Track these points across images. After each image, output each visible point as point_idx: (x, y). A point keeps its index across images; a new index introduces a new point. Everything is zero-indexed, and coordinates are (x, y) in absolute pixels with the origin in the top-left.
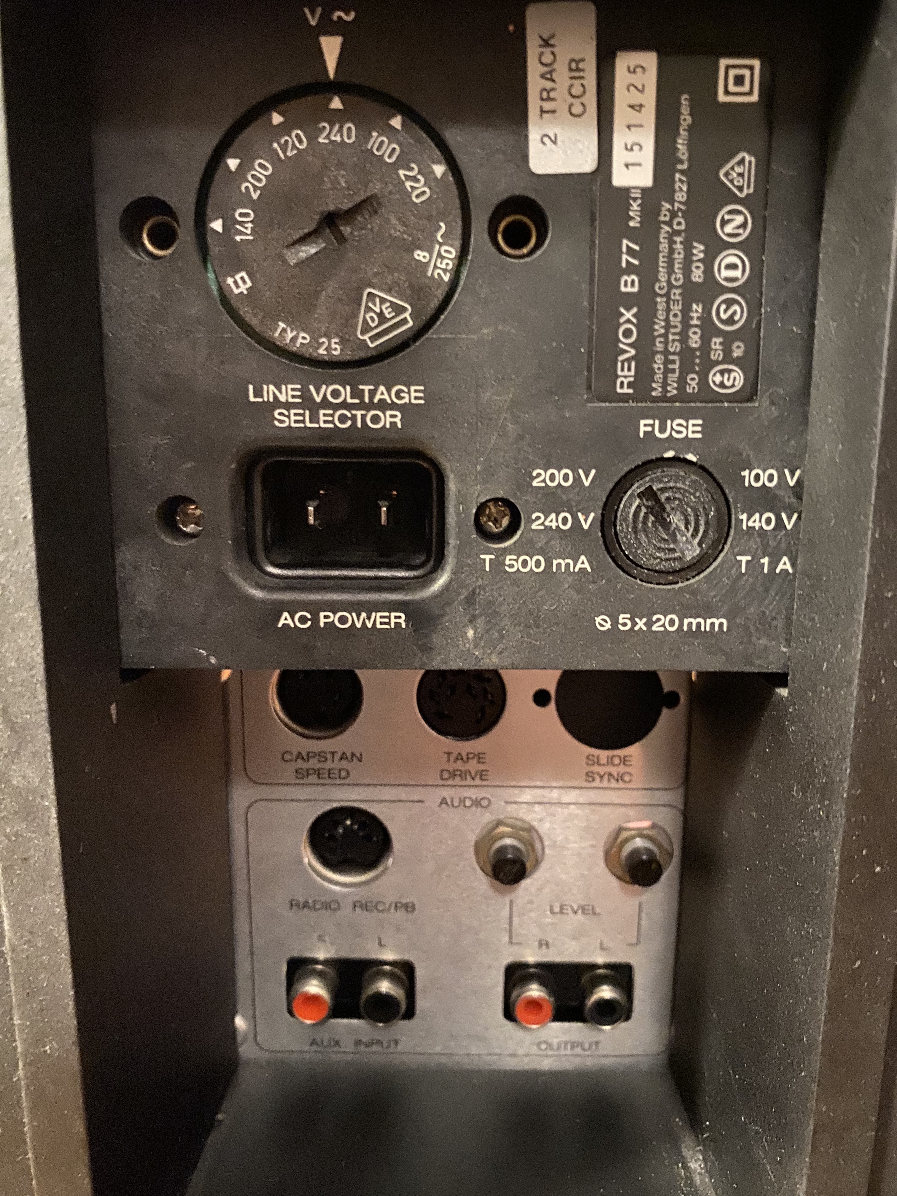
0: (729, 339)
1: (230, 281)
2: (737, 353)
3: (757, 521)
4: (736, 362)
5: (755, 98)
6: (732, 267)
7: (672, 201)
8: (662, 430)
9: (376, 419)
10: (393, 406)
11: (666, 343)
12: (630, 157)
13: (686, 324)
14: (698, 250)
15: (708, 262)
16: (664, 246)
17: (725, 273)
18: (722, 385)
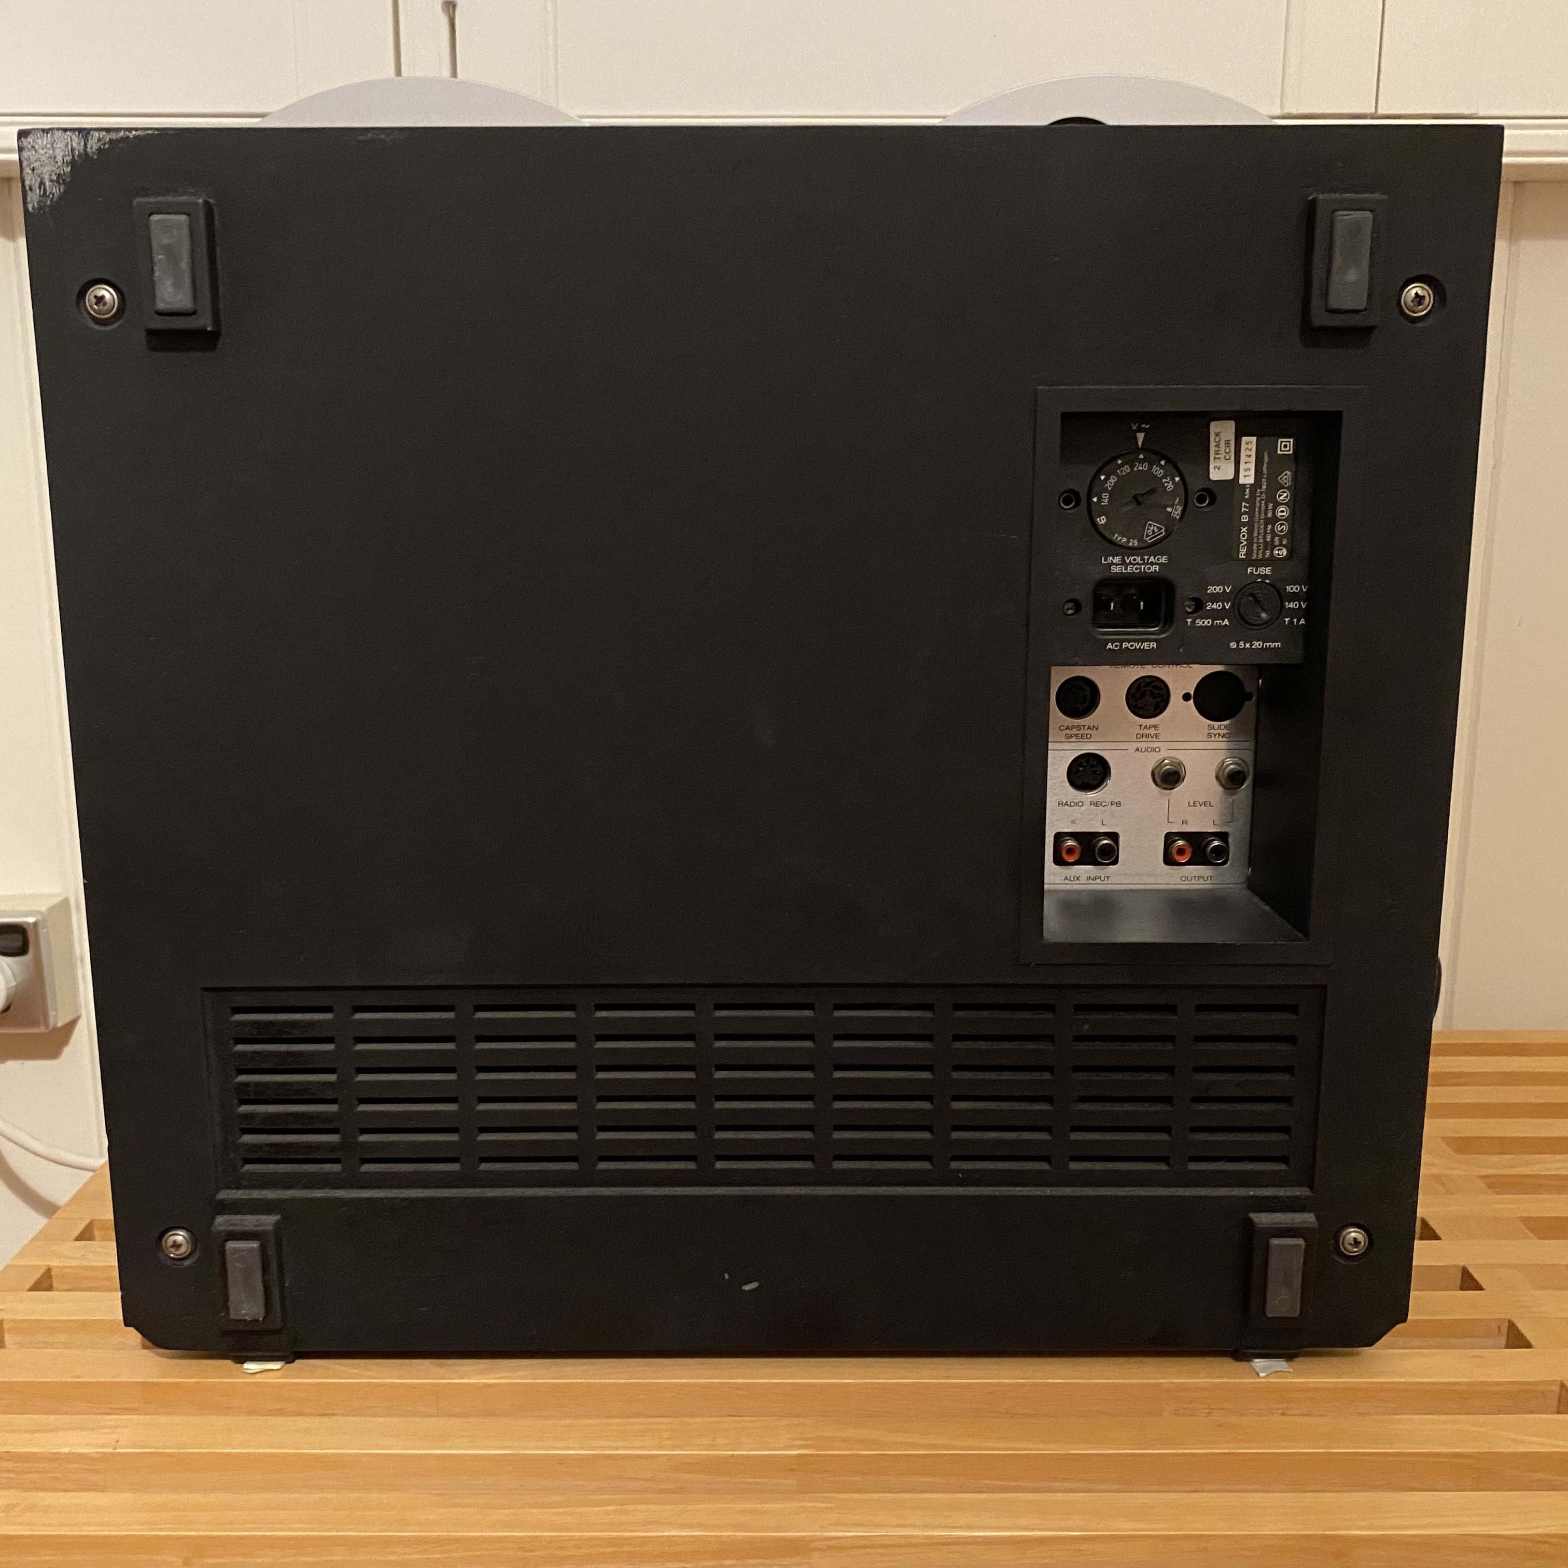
0: (1281, 538)
1: (1098, 519)
2: (1285, 542)
3: (1292, 605)
4: (1284, 546)
5: (1291, 452)
6: (1282, 511)
7: (1261, 488)
8: (1256, 571)
9: (1149, 569)
10: (1156, 564)
11: (1258, 540)
12: (1247, 473)
13: (1266, 533)
14: (1270, 506)
15: (1274, 510)
16: (1258, 504)
17: (1280, 514)
18: (1278, 554)
